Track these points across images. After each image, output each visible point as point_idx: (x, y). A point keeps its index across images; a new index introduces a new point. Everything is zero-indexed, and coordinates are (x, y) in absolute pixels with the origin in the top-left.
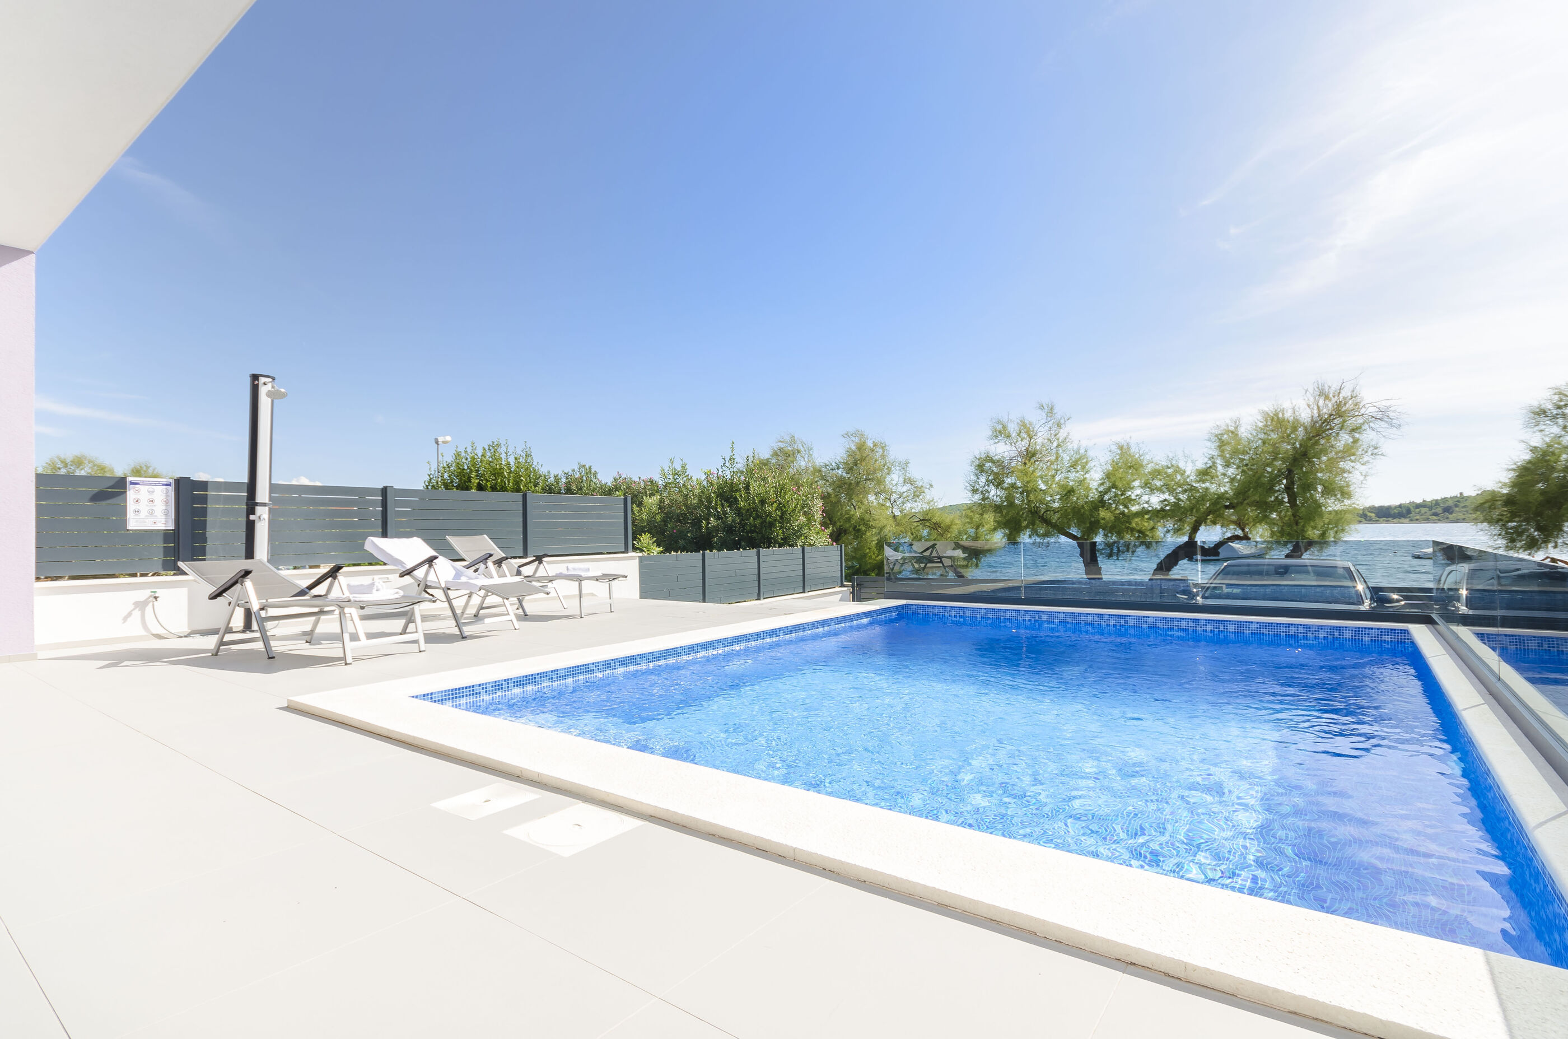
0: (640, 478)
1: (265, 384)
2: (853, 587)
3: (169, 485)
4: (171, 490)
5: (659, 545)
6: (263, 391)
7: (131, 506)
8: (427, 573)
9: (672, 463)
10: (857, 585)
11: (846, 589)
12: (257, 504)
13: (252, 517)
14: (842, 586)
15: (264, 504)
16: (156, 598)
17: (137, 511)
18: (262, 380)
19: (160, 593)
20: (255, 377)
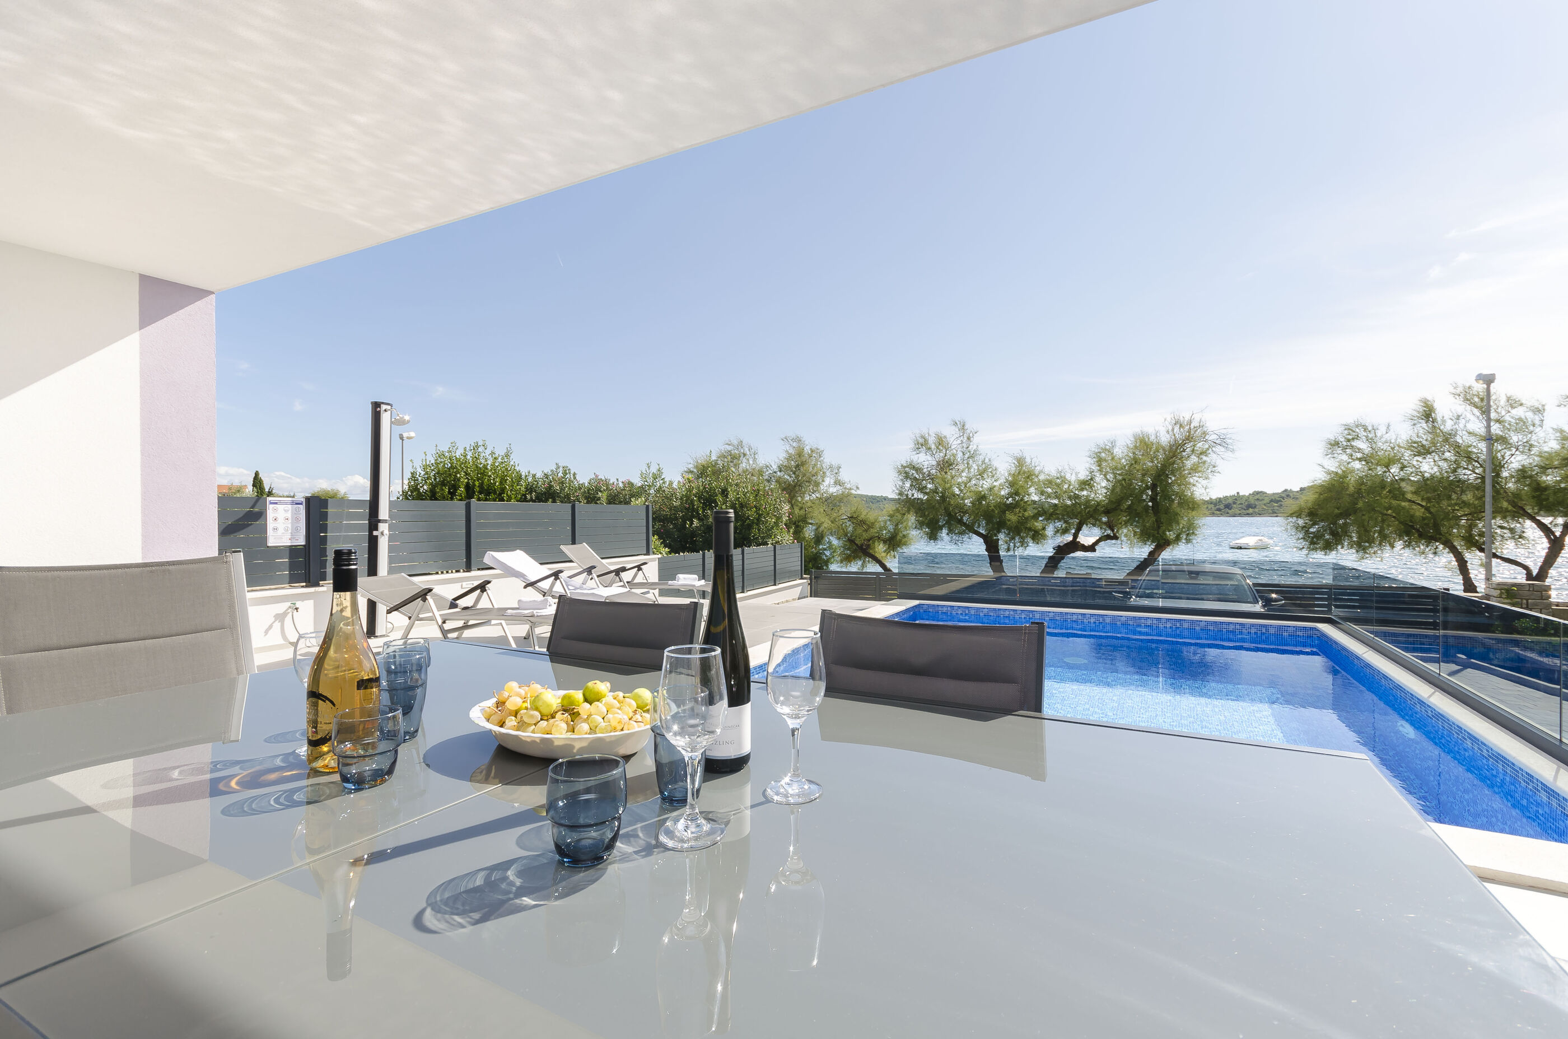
0: (617, 479)
1: (385, 410)
2: (811, 579)
3: (301, 504)
4: (302, 509)
5: (665, 546)
6: (385, 419)
7: (270, 525)
8: (553, 585)
9: (649, 467)
10: (815, 577)
11: (805, 581)
12: (380, 521)
13: (375, 533)
14: (802, 578)
15: (385, 521)
16: (297, 609)
17: (275, 529)
18: (384, 407)
19: (298, 604)
20: (376, 405)
